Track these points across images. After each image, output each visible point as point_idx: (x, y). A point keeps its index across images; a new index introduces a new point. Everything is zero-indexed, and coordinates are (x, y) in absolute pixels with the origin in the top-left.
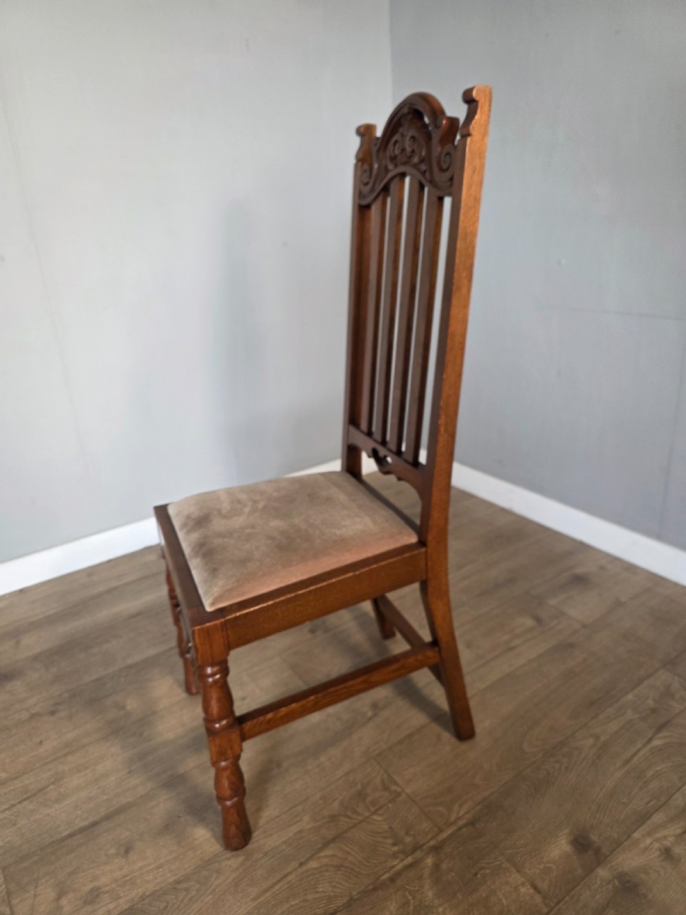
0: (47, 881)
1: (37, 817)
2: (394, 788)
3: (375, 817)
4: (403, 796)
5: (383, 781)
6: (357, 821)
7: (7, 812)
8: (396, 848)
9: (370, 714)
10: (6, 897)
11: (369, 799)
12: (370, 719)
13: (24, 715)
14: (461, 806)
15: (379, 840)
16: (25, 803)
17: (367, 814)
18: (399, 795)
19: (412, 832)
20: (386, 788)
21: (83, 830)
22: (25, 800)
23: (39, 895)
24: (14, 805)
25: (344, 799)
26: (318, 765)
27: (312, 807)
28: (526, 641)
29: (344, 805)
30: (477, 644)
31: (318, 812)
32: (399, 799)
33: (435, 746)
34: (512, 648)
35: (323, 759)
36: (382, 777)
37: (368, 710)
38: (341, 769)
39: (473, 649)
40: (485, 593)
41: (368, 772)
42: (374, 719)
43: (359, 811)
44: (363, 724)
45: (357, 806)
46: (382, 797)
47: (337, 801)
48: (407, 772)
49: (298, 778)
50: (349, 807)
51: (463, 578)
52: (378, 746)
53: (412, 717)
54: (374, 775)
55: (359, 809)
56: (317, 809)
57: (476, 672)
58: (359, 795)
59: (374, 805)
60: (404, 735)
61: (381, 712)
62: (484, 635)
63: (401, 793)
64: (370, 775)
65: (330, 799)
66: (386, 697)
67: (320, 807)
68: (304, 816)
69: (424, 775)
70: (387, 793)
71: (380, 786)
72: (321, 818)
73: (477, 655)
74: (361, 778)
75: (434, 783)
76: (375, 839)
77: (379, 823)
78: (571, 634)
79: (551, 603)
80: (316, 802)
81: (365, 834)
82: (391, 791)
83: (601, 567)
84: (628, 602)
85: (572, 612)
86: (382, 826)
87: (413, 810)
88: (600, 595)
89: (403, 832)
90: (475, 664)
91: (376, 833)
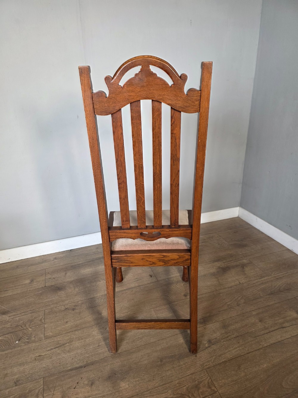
0: (59, 389)
1: (60, 357)
2: (213, 388)
4: (217, 394)
5: (208, 383)
7: (49, 351)
9: (207, 345)
10: (42, 391)
11: (201, 391)
12: (207, 348)
13: (63, 308)
16: (57, 349)
18: (215, 392)
20: (209, 387)
21: (76, 368)
22: (57, 347)
23: (55, 394)
24: (52, 349)
25: (189, 387)
26: (179, 366)
27: (173, 387)
28: (291, 326)
29: (188, 390)
30: (265, 321)
31: (176, 390)
32: (215, 395)
33: (237, 371)
34: (283, 328)
35: (182, 363)
36: (209, 380)
37: (206, 343)
38: (189, 371)
39: (263, 323)
40: (272, 293)
41: (202, 377)
42: (208, 348)
43: (195, 396)
44: (203, 350)
45: (194, 393)
46: (207, 391)
47: (186, 387)
48: (221, 381)
49: (169, 370)
50: (191, 392)
51: (262, 283)
52: (208, 363)
53: (227, 352)
54: (204, 378)
55: (195, 395)
56: (176, 388)
57: (263, 336)
58: (196, 387)
59: (202, 395)
60: (222, 361)
61: (213, 346)
62: (270, 317)
63: (216, 392)
64: (203, 378)
65: (182, 385)
66: (216, 338)
67: (177, 388)
68: (169, 390)
69: (229, 386)
70: (209, 390)
71: (207, 385)
72: (177, 394)
73: (265, 327)
74: (199, 378)
75: (233, 392)
80: (175, 385)
82: (211, 389)
90: (263, 331)
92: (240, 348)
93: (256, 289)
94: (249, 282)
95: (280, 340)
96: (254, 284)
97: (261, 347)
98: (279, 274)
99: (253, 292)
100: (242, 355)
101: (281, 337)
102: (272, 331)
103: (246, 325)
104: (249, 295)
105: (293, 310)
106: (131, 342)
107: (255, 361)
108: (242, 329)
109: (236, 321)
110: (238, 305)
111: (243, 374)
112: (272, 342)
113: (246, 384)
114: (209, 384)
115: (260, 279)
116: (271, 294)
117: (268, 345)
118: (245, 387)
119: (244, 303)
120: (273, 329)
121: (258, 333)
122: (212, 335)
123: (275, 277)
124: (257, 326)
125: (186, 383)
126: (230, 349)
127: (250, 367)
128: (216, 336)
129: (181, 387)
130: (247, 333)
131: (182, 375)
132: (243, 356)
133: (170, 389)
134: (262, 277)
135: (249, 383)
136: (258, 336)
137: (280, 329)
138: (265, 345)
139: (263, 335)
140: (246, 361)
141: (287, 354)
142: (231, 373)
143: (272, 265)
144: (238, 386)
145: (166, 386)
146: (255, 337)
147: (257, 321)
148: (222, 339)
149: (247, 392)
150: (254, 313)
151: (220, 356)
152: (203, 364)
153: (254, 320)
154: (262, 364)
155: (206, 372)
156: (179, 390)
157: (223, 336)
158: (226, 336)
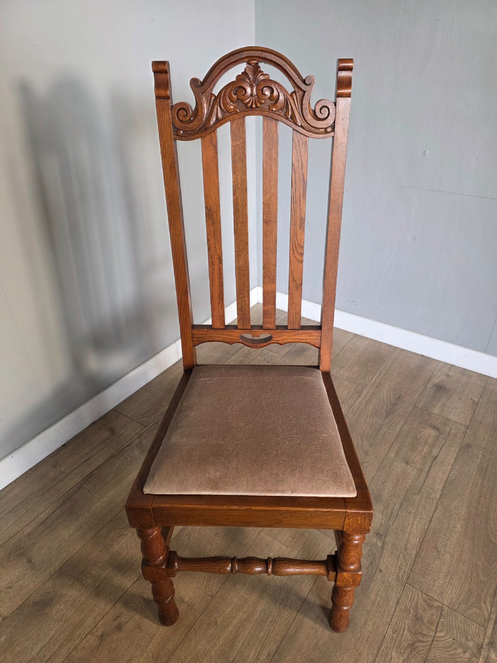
2: (436, 604)
3: (438, 634)
4: (446, 608)
6: (430, 643)
8: (467, 655)
9: (380, 544)
11: (426, 621)
12: (382, 548)
14: (485, 603)
15: (453, 652)
17: (433, 635)
19: (470, 637)
20: (431, 607)
25: (409, 626)
26: (374, 604)
27: (393, 643)
28: (441, 449)
29: (412, 632)
30: (411, 460)
31: (400, 646)
32: (444, 613)
33: (439, 558)
34: (435, 458)
35: (373, 597)
36: (422, 597)
37: (377, 540)
38: (391, 602)
39: (412, 465)
40: (388, 413)
41: (411, 598)
42: (386, 547)
44: (381, 555)
45: (422, 630)
46: (432, 615)
47: (406, 630)
48: (435, 587)
49: (366, 621)
50: (417, 632)
51: (367, 403)
52: (402, 571)
53: (409, 538)
54: (416, 598)
55: (425, 632)
56: (397, 643)
57: (425, 485)
58: (417, 619)
59: (432, 625)
60: (413, 555)
61: (387, 540)
62: (412, 451)
63: (442, 607)
64: (414, 599)
65: (400, 631)
66: (381, 525)
67: (398, 641)
68: (391, 653)
69: (448, 586)
70: (434, 611)
71: (425, 606)
72: (404, 650)
73: (418, 469)
74: (410, 604)
75: (458, 590)
76: (450, 653)
77: (445, 638)
78: (463, 436)
79: (435, 413)
80: (393, 638)
81: (441, 652)
82: (435, 607)
83: (447, 375)
84: (480, 401)
85: (452, 417)
86: (448, 640)
87: (459, 619)
88: (460, 398)
89: (464, 639)
90: (421, 478)
91: (448, 647)
92: (417, 520)
93: (367, 416)
94: (352, 408)
95: (445, 478)
96: (358, 408)
97: (435, 502)
98: (374, 378)
99: (367, 422)
100: (426, 528)
101: (443, 474)
102: (429, 471)
103: (398, 480)
104: (366, 429)
105: (427, 426)
107: (445, 528)
108: (398, 489)
109: (383, 481)
110: (366, 454)
111: (448, 557)
112: (440, 487)
113: (461, 569)
114: (426, 602)
115: (359, 396)
116: (388, 414)
117: (440, 493)
118: (464, 574)
119: (371, 446)
120: (427, 466)
121: (418, 484)
123: (373, 385)
124: (410, 474)
125: (402, 624)
126: (408, 530)
127: (447, 541)
128: (379, 520)
129: (402, 635)
130: (407, 491)
131: (388, 615)
132: (428, 530)
133: (391, 650)
134: (360, 393)
135: (463, 566)
136: (421, 488)
137: (434, 463)
138: (438, 496)
139: (424, 483)
140: (437, 535)
141: (466, 494)
142: (436, 566)
143: (357, 369)
144: (457, 578)
145: (383, 650)
146: (419, 492)
147: (404, 465)
148: (389, 520)
149: (471, 580)
150: (392, 455)
151: (406, 549)
152: (398, 576)
153: (400, 467)
154: (454, 527)
155: (410, 587)
156: (402, 643)
157: (386, 515)
158: (389, 512)
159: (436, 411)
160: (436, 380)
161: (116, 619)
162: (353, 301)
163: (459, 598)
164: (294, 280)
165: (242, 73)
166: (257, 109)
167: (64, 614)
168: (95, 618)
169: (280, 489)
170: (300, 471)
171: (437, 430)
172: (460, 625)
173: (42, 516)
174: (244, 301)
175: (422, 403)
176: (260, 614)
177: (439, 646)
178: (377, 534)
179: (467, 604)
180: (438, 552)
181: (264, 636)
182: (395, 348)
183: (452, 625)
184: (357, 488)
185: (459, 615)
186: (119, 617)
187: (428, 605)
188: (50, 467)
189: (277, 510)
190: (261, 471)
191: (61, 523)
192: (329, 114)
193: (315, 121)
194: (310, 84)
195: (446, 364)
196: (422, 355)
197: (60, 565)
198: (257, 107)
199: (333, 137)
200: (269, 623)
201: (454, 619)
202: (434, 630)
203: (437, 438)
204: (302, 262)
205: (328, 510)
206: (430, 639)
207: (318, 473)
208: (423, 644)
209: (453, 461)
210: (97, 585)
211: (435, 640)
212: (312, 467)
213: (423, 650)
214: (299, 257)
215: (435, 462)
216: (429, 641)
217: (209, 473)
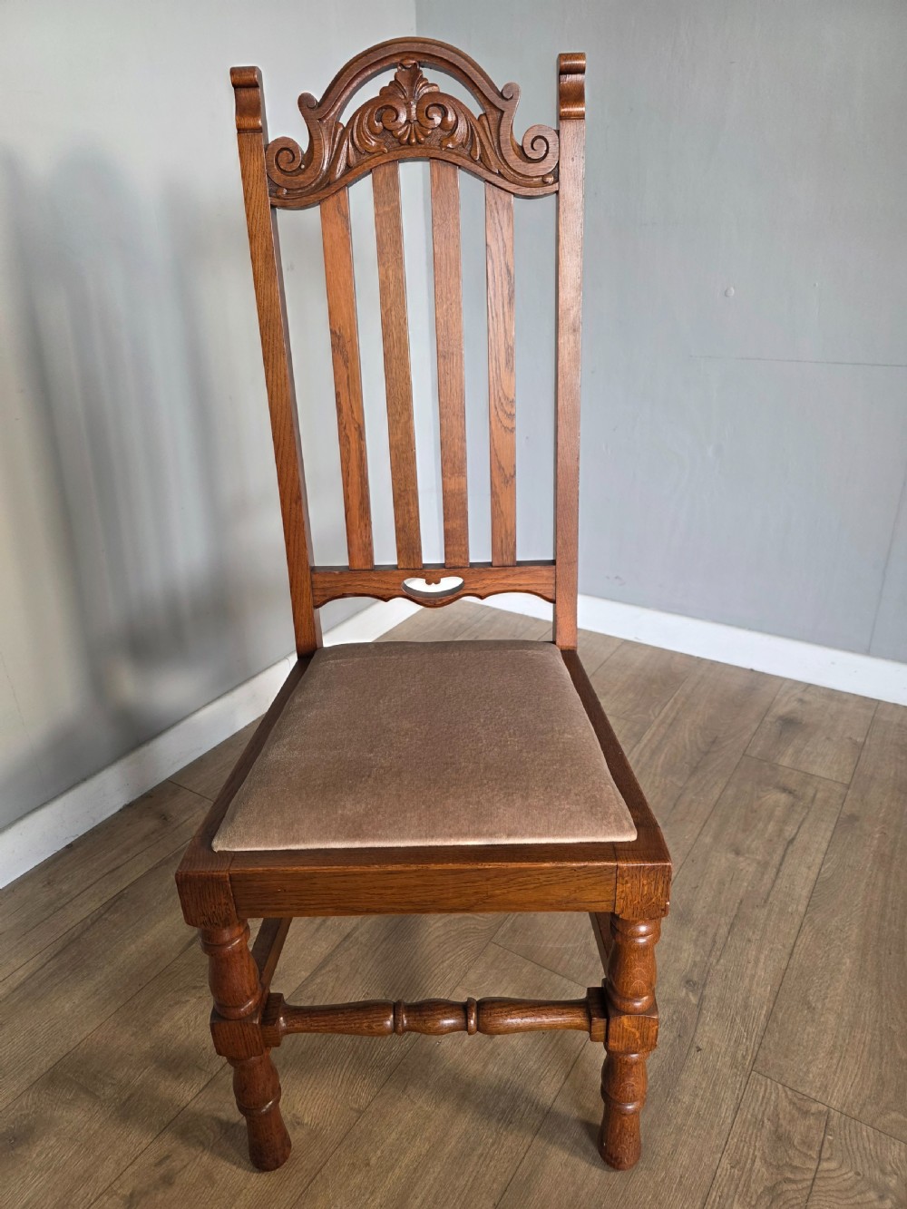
2: (814, 1108)
3: (825, 1165)
4: (835, 1115)
5: (791, 1102)
6: (809, 1183)
8: (888, 1204)
9: (694, 999)
11: (797, 1140)
12: (700, 1006)
15: (858, 1199)
17: (814, 1167)
18: (828, 1115)
19: (889, 1168)
20: (806, 1113)
25: (764, 1153)
26: (688, 1113)
27: (733, 1187)
29: (771, 1164)
30: (745, 847)
31: (747, 1191)
32: (834, 1122)
33: (813, 1021)
34: (791, 841)
35: (686, 1099)
36: (787, 1096)
37: (687, 994)
38: (724, 1107)
39: (747, 855)
40: (696, 768)
41: (763, 1097)
42: (705, 1005)
43: (799, 1165)
44: (698, 1019)
45: (790, 1158)
46: (809, 1128)
47: (758, 1160)
48: (811, 1075)
49: (675, 1146)
50: (781, 1164)
51: (653, 753)
53: (751, 985)
54: (773, 1098)
55: (797, 1162)
56: (741, 1185)
57: (775, 889)
58: (779, 1138)
59: (810, 1147)
60: (762, 1017)
61: (707, 991)
62: (745, 831)
63: (828, 1112)
64: (769, 1099)
65: (746, 1162)
66: (695, 964)
67: (742, 1182)
69: (835, 1073)
70: (811, 1121)
71: (794, 1111)
72: (757, 1200)
73: (759, 863)
74: (762, 1109)
75: (857, 1080)
76: (852, 1201)
77: (838, 1173)
78: (841, 801)
79: (784, 764)
80: (732, 1177)
81: (833, 1199)
82: (813, 1114)
83: (801, 701)
84: (867, 742)
85: (817, 770)
86: (846, 1176)
87: (864, 1133)
88: (828, 738)
89: (877, 1173)
90: (766, 877)
91: (846, 1190)
92: (765, 953)
93: (655, 775)
95: (813, 876)
97: (797, 920)
98: (665, 710)
99: (657, 784)
100: (784, 966)
101: (809, 868)
102: (781, 865)
103: (722, 883)
105: (770, 788)
106: (493, 1144)
107: (820, 965)
108: (722, 899)
109: (693, 885)
111: (832, 1019)
112: (805, 893)
113: (860, 1040)
114: (794, 1104)
115: (638, 742)
116: (694, 770)
117: (805, 903)
118: (867, 1049)
120: (776, 858)
121: (761, 888)
122: (677, 960)
123: (663, 722)
124: (744, 871)
125: (749, 1148)
126: (748, 972)
127: (828, 988)
128: (689, 956)
129: (751, 1169)
130: (741, 902)
131: (719, 1134)
132: (788, 970)
133: (729, 1201)
134: (640, 737)
135: (862, 1032)
136: (769, 895)
137: (789, 851)
138: (802, 909)
139: (773, 887)
140: (807, 978)
141: (856, 903)
142: (808, 1035)
143: (631, 696)
144: (853, 1057)
145: (714, 1202)
146: (765, 902)
147: (731, 856)
148: (710, 955)
149: (882, 1058)
150: (708, 840)
151: (746, 1007)
152: (734, 1057)
153: (723, 860)
154: (839, 963)
155: (760, 1077)
156: (753, 1186)
157: (704, 945)
158: (709, 940)
159: (785, 761)
160: (781, 710)
161: (160, 1163)
162: (616, 578)
163: (860, 1095)
164: (500, 468)
165: (391, 83)
166: (419, 146)
167: (54, 1156)
168: (118, 1164)
169: (485, 829)
170: (522, 796)
171: (790, 792)
172: (867, 1145)
173: (20, 973)
174: (409, 512)
175: (759, 749)
176: (458, 1142)
177: (828, 1188)
178: (688, 982)
179: (877, 1104)
180: (811, 1009)
181: (466, 1185)
182: (700, 660)
183: (852, 1146)
184: (637, 825)
185: (864, 1126)
186: (168, 1157)
187: (799, 1109)
188: (40, 885)
189: (479, 870)
190: (447, 798)
191: (56, 985)
192: (547, 151)
193: (523, 163)
194: (511, 98)
195: (797, 683)
196: (752, 670)
197: (51, 1064)
198: (418, 142)
199: (557, 192)
200: (476, 1158)
201: (853, 1135)
202: (815, 1157)
203: (791, 808)
204: (512, 430)
205: (582, 864)
206: (810, 1176)
207: (558, 798)
208: (794, 1187)
209: (824, 846)
210: (124, 1098)
211: (817, 1176)
212: (546, 788)
213: (796, 1198)
214: (506, 422)
215: (790, 848)
216: (807, 1180)
217: (344, 807)
